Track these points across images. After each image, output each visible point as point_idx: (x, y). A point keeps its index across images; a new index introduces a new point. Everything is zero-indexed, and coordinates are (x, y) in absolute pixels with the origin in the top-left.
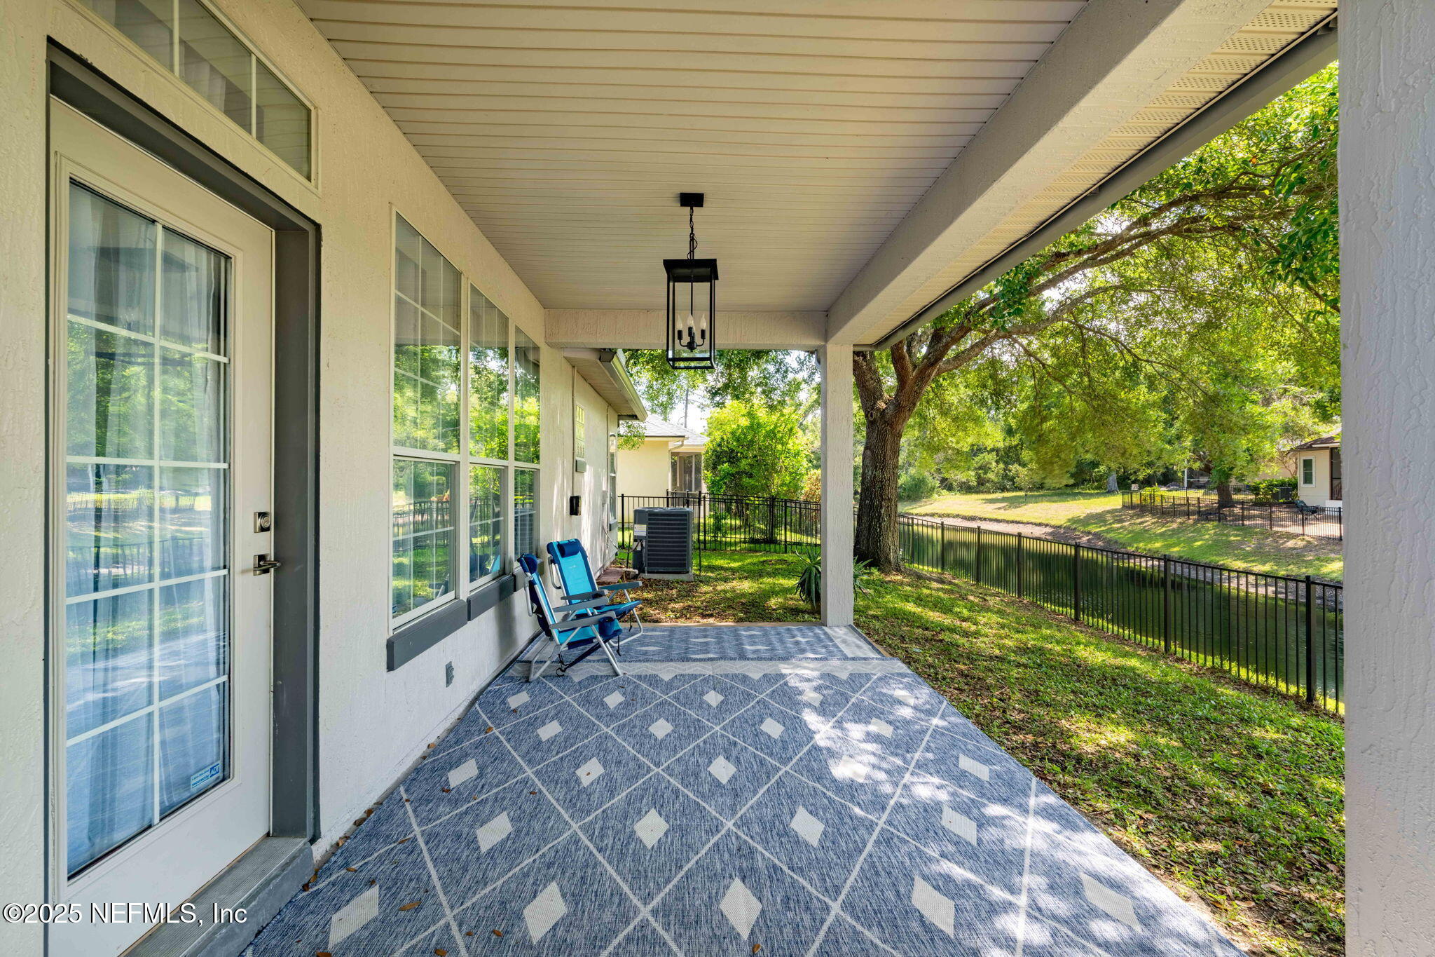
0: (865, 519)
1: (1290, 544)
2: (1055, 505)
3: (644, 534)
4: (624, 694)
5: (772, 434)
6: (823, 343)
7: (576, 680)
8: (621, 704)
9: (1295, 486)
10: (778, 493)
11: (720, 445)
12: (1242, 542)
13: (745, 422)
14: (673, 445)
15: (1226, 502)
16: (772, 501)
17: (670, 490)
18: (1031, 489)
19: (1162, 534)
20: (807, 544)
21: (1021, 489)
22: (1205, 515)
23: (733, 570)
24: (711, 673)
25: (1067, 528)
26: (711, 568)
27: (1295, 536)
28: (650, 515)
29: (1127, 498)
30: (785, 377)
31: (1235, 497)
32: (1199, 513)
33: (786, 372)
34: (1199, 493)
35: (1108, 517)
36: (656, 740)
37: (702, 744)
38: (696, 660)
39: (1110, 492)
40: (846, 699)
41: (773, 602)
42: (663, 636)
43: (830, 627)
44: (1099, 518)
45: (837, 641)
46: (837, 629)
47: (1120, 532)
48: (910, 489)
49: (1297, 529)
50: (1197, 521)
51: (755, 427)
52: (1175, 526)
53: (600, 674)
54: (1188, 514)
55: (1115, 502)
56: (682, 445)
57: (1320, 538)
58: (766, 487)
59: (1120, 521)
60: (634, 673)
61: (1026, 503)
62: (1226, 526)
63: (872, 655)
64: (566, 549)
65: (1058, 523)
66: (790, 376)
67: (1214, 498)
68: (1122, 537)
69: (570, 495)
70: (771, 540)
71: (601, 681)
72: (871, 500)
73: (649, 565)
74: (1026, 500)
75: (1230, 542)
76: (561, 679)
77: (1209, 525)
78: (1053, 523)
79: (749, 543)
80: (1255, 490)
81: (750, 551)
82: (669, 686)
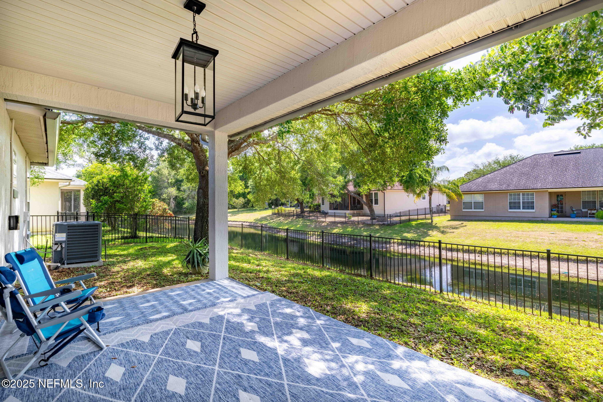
0: (199, 223)
1: (323, 224)
2: (249, 214)
3: (64, 239)
4: (121, 364)
5: (136, 180)
6: (213, 130)
7: (64, 364)
8: (124, 374)
9: (320, 206)
10: (139, 211)
11: (97, 185)
12: (311, 225)
13: (118, 174)
14: (62, 184)
15: (303, 212)
16: (136, 216)
17: (60, 211)
18: (240, 208)
19: (287, 223)
20: (156, 237)
21: (236, 208)
22: (298, 216)
23: (127, 256)
24: (175, 327)
25: (254, 223)
26: (111, 256)
27: (323, 222)
28: (68, 227)
29: (273, 211)
30: (144, 151)
31: (305, 210)
32: (297, 215)
33: (145, 149)
34: (293, 209)
35: (268, 218)
36: (181, 397)
37: (218, 386)
38: (157, 320)
39: (266, 209)
40: (269, 322)
41: (166, 271)
42: (115, 307)
43: (217, 281)
44: (265, 218)
45: (229, 288)
46: (221, 281)
47: (273, 223)
48: (190, 209)
49: (324, 220)
50: (296, 218)
51: (125, 175)
52: (290, 220)
53: (84, 352)
54: (294, 216)
55: (269, 212)
56: (69, 185)
57: (330, 222)
58: (132, 208)
59: (272, 219)
60: (115, 342)
61: (238, 214)
62: (305, 220)
63: (256, 293)
64: (26, 257)
65: (251, 221)
66: (148, 152)
67: (299, 210)
68: (273, 225)
69: (9, 215)
70: (134, 236)
71: (90, 359)
72: (203, 214)
73: (68, 259)
74: (238, 212)
75: (307, 225)
76: (46, 369)
77: (300, 219)
78: (249, 221)
79: (121, 239)
80: (310, 207)
81: (125, 243)
82: (153, 345)
